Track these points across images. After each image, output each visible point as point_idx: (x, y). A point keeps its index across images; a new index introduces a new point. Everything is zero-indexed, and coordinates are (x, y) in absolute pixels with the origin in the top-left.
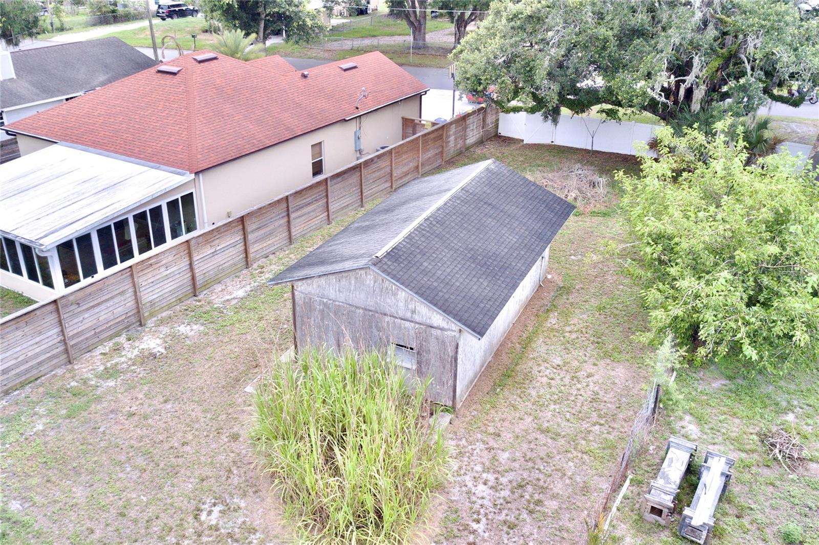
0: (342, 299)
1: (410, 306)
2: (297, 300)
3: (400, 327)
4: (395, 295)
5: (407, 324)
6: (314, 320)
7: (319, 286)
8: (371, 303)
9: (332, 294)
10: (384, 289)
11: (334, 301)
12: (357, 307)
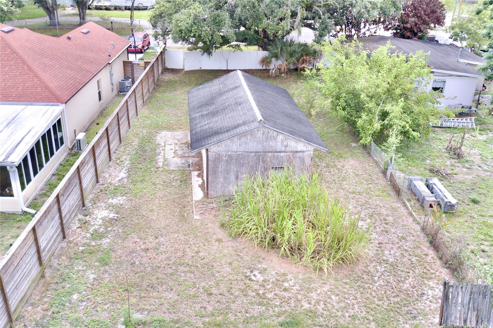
0: (242, 150)
1: (284, 144)
2: (209, 157)
3: (277, 157)
4: (275, 139)
5: (282, 154)
6: (221, 168)
7: (226, 145)
8: (259, 148)
9: (235, 148)
10: (269, 137)
11: (236, 152)
12: (251, 152)
